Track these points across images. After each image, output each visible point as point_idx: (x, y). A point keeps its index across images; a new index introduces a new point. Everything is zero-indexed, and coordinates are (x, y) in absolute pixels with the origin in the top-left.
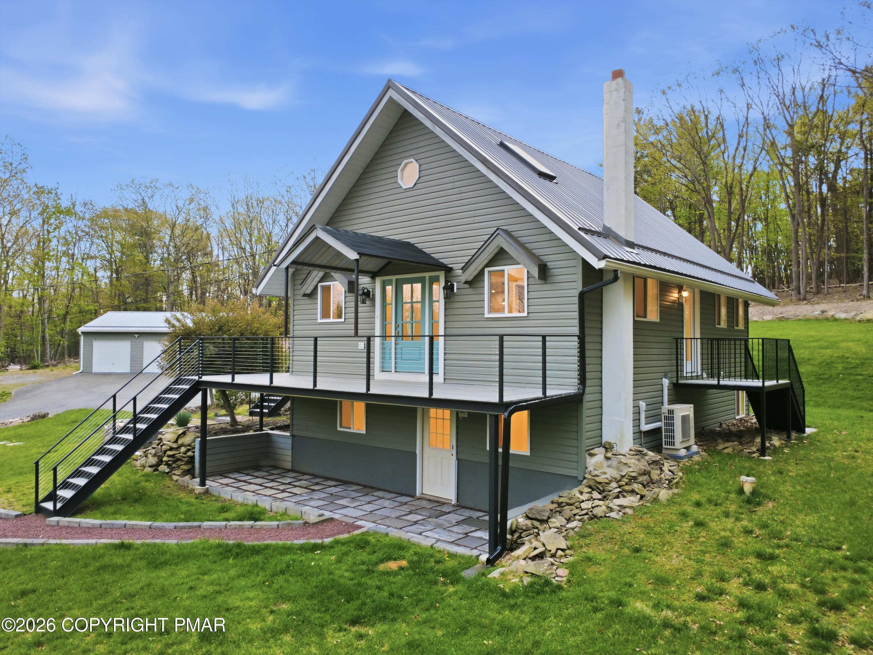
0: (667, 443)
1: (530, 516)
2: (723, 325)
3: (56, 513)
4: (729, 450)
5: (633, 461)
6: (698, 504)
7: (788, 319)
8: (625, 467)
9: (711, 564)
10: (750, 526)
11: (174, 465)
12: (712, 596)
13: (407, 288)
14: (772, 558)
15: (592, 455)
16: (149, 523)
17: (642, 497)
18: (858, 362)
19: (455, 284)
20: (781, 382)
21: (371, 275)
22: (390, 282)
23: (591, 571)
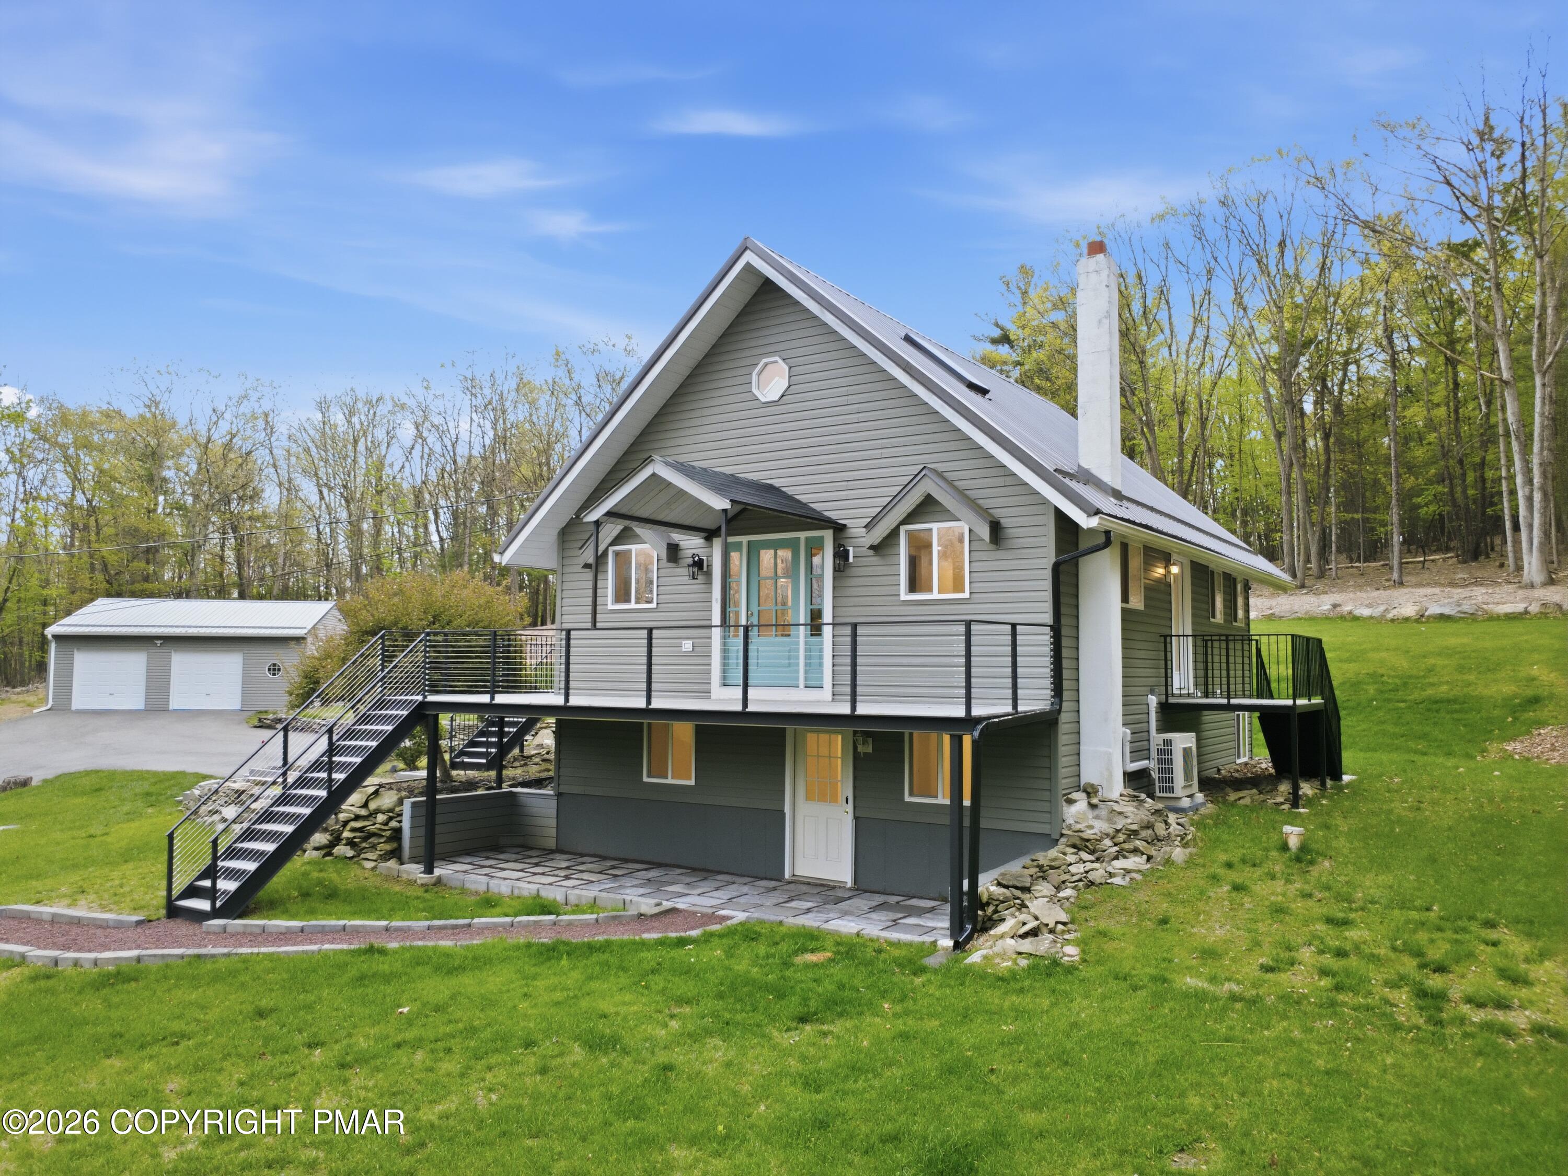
0: (1162, 790)
1: (1004, 882)
2: (1219, 618)
3: (216, 913)
4: (1247, 801)
5: (1132, 809)
6: (1229, 865)
7: (1281, 618)
8: (1121, 817)
9: (1268, 934)
10: (1308, 889)
11: (364, 845)
12: (1282, 966)
13: (767, 556)
14: (1346, 923)
15: (1071, 802)
16: (384, 923)
17: (1149, 858)
18: (1398, 681)
19: (851, 549)
20: (1313, 701)
21: (705, 535)
22: (738, 547)
23: (1110, 947)
